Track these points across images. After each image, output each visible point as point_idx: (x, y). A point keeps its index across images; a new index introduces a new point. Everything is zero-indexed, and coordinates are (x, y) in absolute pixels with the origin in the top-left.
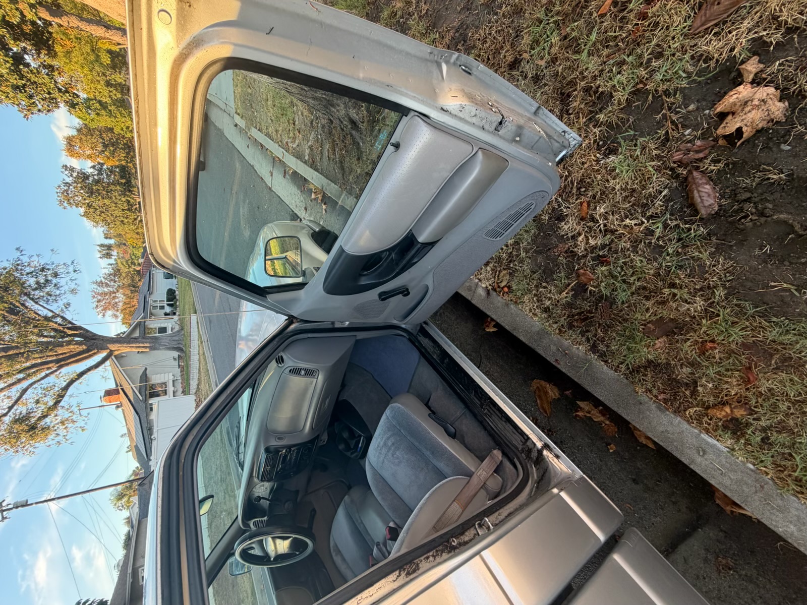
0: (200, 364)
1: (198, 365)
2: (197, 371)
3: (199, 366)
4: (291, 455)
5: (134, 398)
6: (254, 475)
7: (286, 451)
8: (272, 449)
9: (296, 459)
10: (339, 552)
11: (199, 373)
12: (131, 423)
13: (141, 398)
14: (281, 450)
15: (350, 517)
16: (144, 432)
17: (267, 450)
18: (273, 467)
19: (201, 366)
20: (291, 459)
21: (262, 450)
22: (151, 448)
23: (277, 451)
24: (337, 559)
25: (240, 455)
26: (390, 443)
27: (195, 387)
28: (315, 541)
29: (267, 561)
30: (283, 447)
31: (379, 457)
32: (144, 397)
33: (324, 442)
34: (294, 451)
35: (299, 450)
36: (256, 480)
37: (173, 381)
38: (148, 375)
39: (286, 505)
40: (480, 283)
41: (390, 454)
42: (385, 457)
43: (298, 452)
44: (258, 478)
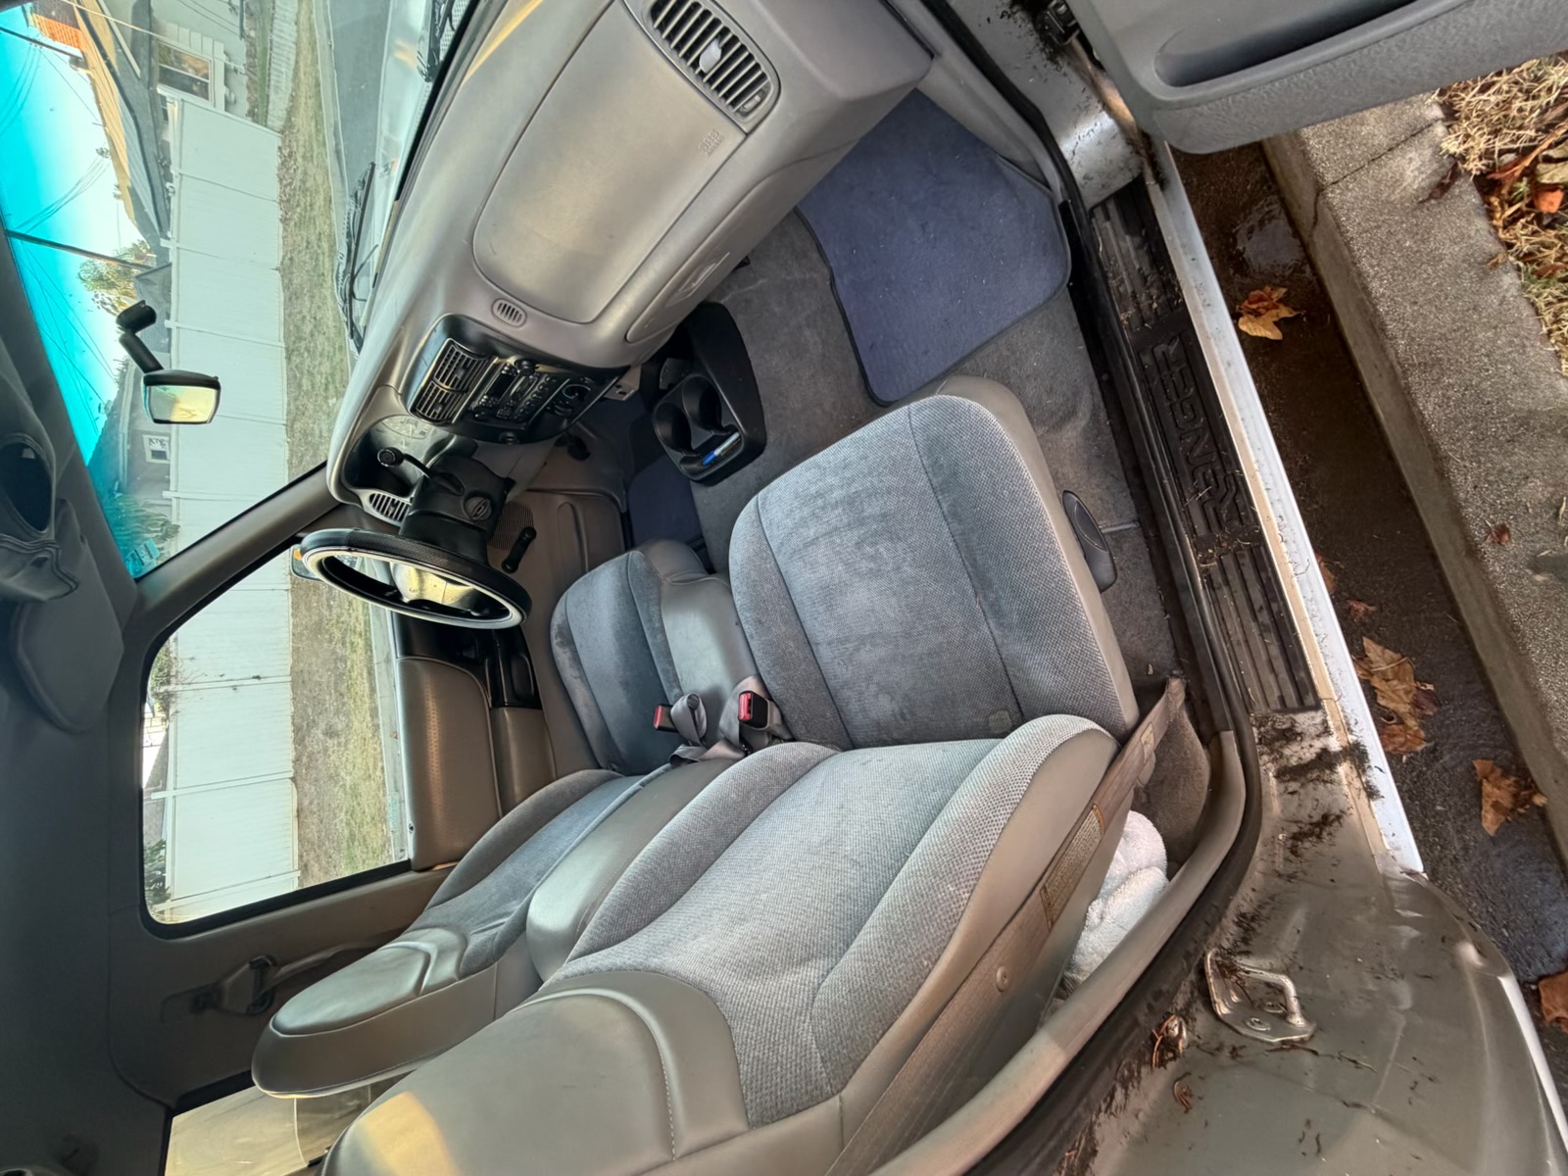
0: (298, 55)
1: (293, 57)
2: (291, 73)
3: (297, 62)
4: (527, 384)
5: (119, 62)
6: (393, 382)
7: (519, 362)
8: (473, 332)
9: (537, 402)
10: (569, 641)
11: (294, 80)
12: (116, 127)
13: (138, 71)
14: (501, 350)
15: (628, 599)
16: (149, 165)
17: (455, 327)
18: (461, 389)
19: (301, 64)
20: (521, 393)
21: (435, 320)
22: (168, 212)
23: (487, 348)
24: (562, 656)
25: (357, 304)
26: (872, 509)
27: (283, 114)
28: (528, 612)
29: (391, 598)
30: (516, 347)
31: (803, 523)
32: (146, 70)
33: (624, 393)
34: (541, 374)
35: (556, 380)
36: (394, 400)
37: (227, 70)
38: (155, 14)
39: (474, 502)
40: (1439, 129)
41: (853, 536)
42: (829, 534)
43: (550, 386)
44: (405, 396)
